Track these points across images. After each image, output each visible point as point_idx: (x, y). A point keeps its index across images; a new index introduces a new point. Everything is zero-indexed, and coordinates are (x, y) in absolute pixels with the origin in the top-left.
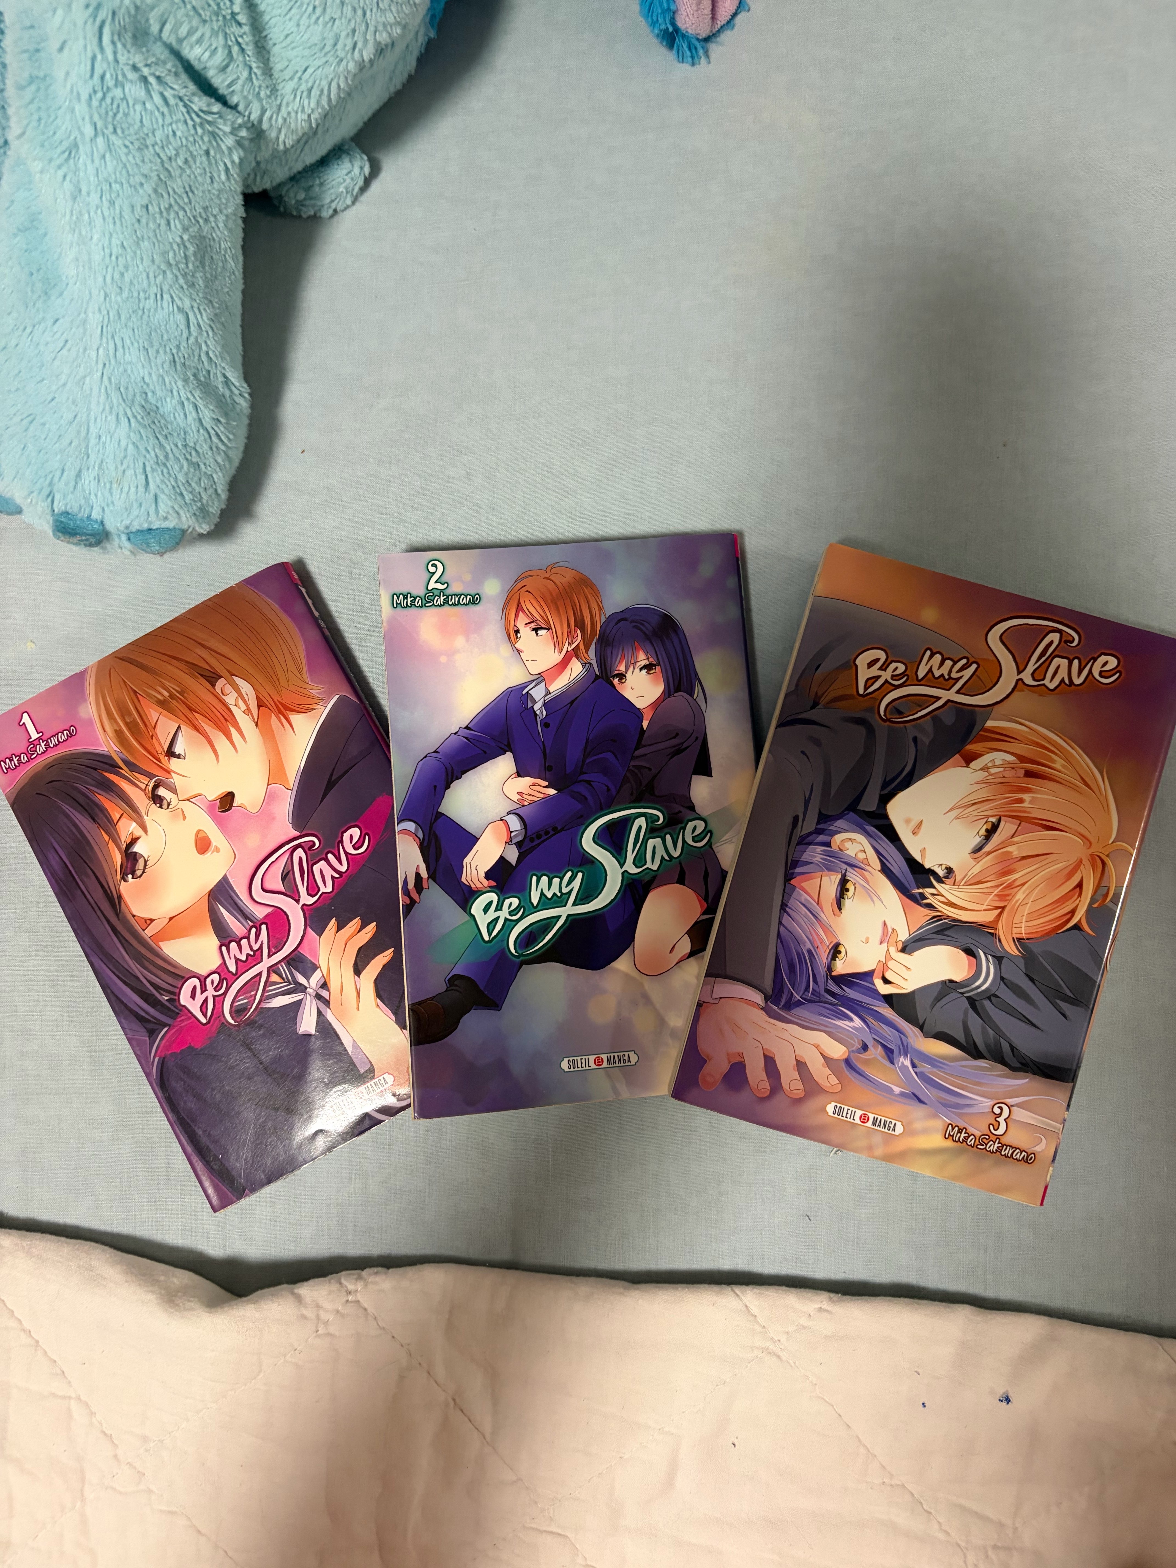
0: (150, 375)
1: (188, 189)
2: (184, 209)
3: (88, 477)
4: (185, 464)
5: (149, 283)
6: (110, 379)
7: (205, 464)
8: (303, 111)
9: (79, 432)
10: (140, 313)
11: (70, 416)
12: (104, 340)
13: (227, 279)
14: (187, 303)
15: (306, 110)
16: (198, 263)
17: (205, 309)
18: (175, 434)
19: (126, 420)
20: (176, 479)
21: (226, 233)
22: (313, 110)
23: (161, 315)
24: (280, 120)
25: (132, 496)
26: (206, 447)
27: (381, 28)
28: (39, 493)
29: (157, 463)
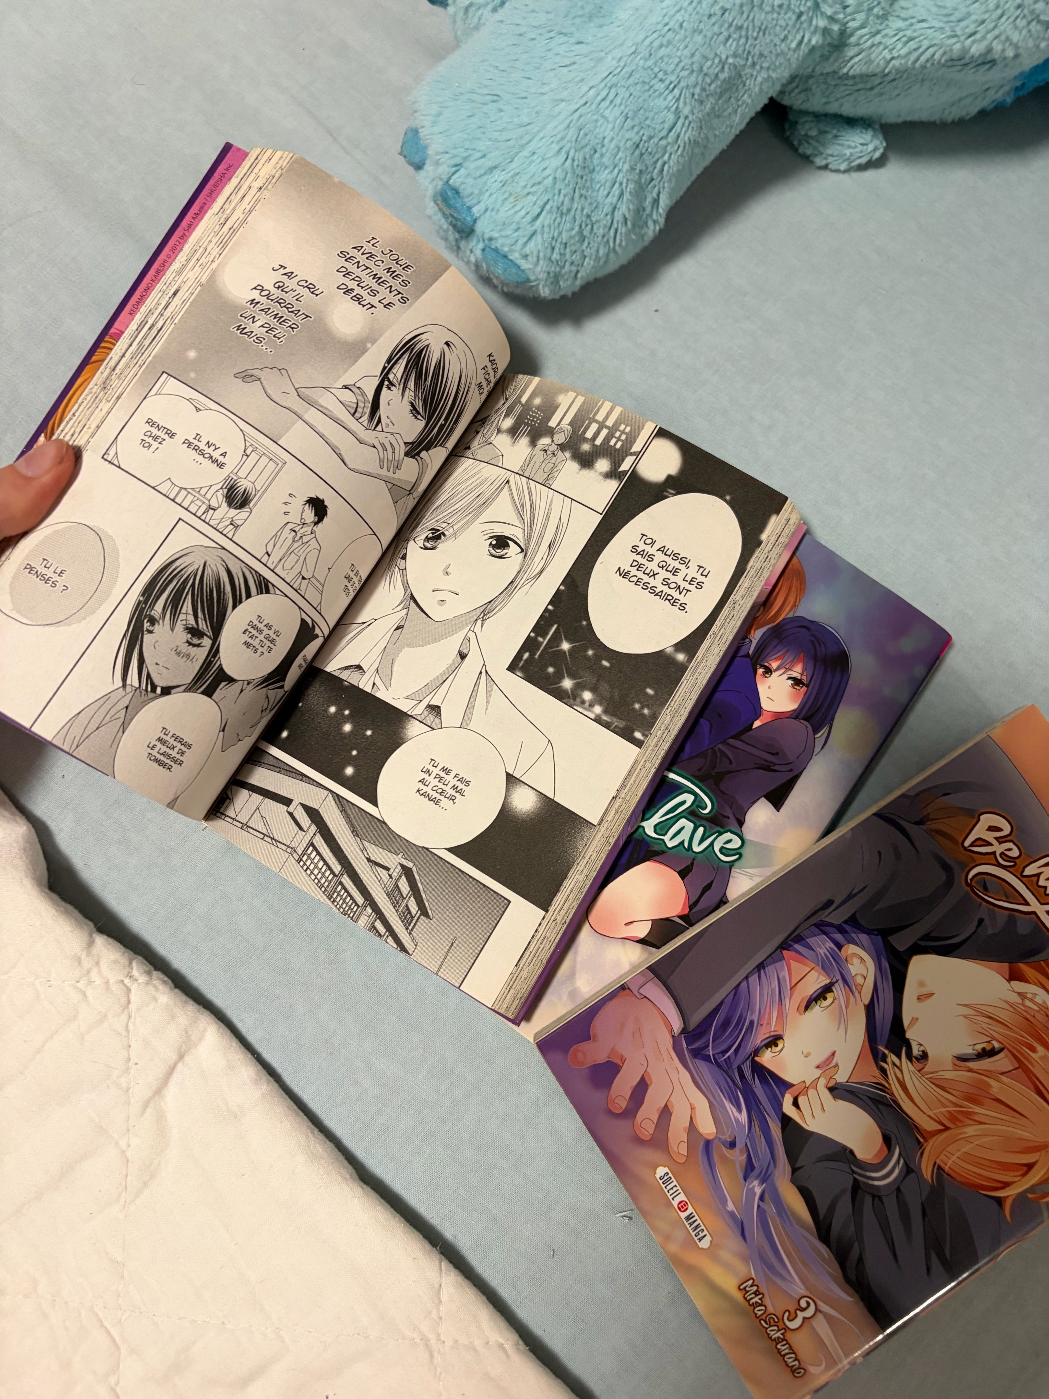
0: (612, 139)
1: (763, 28)
2: (747, 39)
3: (498, 176)
4: (577, 229)
5: (674, 70)
6: (580, 116)
7: (589, 244)
8: (891, 51)
9: (521, 138)
10: (647, 87)
11: (526, 120)
12: (603, 84)
13: (725, 126)
14: (686, 111)
15: (894, 51)
16: (718, 90)
17: (693, 128)
18: (589, 201)
19: (565, 157)
20: (560, 233)
21: (757, 89)
22: (899, 56)
23: (660, 103)
24: (869, 43)
25: (517, 218)
26: (601, 231)
27: (1003, 38)
28: (451, 158)
29: (558, 208)
